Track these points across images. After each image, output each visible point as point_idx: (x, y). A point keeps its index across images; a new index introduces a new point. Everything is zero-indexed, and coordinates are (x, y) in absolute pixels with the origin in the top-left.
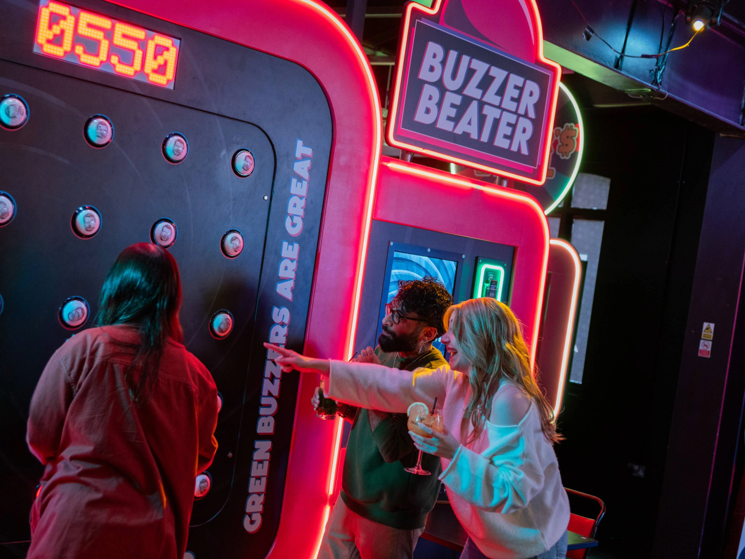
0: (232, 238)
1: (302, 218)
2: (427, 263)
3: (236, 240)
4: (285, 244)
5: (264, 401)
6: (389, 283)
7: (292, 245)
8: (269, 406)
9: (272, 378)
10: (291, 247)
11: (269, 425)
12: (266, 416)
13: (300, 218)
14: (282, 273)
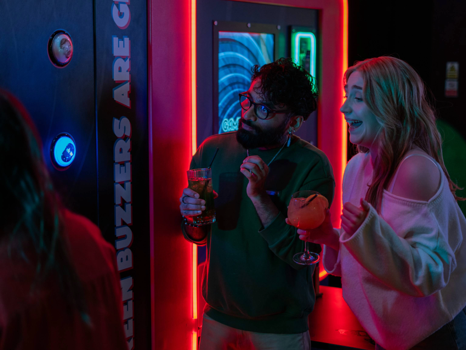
0: (61, 41)
1: (128, 5)
2: (248, 40)
3: (66, 43)
4: (115, 39)
5: (119, 232)
6: (218, 69)
7: (123, 40)
8: (124, 237)
9: (123, 204)
10: (121, 42)
11: (127, 259)
12: (123, 249)
13: (126, 6)
14: (117, 77)
